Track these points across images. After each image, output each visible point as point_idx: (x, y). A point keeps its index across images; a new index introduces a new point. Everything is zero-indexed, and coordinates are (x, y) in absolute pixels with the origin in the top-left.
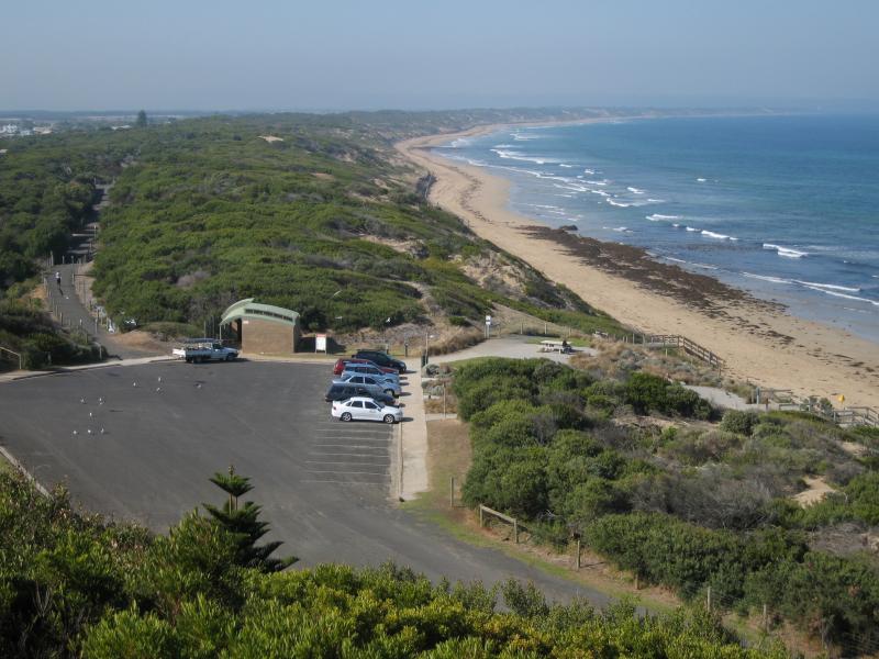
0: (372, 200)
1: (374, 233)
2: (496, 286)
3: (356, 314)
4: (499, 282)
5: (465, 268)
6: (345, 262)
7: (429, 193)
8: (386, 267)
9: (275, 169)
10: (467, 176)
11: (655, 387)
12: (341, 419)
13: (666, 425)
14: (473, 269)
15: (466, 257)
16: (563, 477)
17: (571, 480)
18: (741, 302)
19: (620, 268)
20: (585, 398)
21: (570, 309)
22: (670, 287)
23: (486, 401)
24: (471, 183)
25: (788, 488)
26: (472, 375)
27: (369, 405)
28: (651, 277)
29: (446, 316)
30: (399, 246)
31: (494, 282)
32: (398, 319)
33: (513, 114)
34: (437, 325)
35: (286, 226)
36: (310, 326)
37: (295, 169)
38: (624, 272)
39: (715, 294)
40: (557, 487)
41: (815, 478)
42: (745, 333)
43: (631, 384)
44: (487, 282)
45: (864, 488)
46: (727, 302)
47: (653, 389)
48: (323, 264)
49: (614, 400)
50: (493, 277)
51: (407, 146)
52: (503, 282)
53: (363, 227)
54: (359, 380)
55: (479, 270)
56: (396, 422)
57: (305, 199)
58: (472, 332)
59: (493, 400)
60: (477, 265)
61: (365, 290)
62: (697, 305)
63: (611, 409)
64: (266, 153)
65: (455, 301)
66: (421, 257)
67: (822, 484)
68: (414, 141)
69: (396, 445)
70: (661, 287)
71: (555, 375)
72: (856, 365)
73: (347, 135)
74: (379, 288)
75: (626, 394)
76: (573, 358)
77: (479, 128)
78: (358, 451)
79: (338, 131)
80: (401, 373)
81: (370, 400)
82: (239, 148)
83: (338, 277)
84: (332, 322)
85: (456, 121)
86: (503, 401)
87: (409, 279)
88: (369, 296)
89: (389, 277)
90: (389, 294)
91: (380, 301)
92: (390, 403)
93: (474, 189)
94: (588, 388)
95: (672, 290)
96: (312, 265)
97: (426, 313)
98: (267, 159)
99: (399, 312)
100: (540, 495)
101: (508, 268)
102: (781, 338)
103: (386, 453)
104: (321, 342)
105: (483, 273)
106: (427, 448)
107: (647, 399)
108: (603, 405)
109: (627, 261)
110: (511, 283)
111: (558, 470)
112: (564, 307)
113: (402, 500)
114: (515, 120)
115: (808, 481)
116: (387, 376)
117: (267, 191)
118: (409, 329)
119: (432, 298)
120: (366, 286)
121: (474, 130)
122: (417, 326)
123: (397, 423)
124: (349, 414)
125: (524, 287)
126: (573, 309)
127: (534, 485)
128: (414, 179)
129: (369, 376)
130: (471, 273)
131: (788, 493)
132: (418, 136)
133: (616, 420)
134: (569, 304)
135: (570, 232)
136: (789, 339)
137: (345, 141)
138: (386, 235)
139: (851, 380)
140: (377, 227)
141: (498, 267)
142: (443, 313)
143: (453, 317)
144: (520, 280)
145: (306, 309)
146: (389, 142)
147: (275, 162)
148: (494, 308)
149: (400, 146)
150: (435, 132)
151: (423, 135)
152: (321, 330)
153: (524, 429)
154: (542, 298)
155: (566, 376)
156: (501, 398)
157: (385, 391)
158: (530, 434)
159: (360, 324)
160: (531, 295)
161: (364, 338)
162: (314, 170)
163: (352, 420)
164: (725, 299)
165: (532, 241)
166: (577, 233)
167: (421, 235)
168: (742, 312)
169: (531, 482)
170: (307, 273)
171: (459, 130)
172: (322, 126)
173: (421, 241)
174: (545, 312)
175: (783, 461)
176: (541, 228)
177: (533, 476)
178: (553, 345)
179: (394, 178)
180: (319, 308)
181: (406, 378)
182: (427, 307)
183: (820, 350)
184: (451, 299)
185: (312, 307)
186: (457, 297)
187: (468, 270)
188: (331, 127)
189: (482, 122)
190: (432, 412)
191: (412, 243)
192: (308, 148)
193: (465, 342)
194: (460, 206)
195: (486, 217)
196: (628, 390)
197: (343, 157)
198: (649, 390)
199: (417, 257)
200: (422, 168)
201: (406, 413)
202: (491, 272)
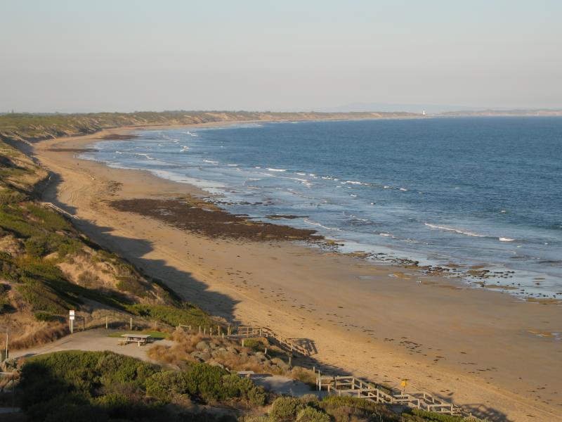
2: (90, 281)
4: (93, 278)
5: (61, 265)
11: (213, 377)
14: (69, 266)
15: (63, 255)
21: (162, 302)
23: (47, 394)
29: (33, 311)
31: (88, 277)
34: (23, 320)
43: (190, 375)
44: (81, 278)
49: (172, 390)
50: (87, 273)
55: (74, 266)
58: (57, 326)
60: (72, 262)
63: (168, 399)
65: (41, 297)
66: (19, 255)
71: (117, 368)
75: (184, 384)
76: (151, 350)
94: (149, 379)
101: (102, 265)
105: (77, 270)
110: (106, 278)
119: (19, 294)
125: (118, 282)
126: (165, 303)
130: (67, 269)
134: (161, 297)
141: (93, 263)
142: (30, 308)
143: (38, 312)
144: (114, 276)
150: (61, 135)
171: (85, 133)
173: (19, 240)
174: (135, 306)
178: (132, 338)
179: (12, 180)
182: (15, 304)
184: (37, 295)
186: (44, 294)
187: (65, 267)
191: (10, 241)
193: (47, 336)
196: (187, 380)
198: (207, 380)
199: (15, 255)
202: (85, 268)
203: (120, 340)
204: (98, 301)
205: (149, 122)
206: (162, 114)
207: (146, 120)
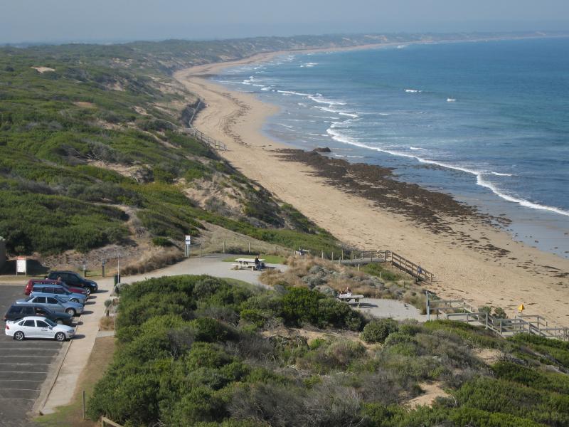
0: (119, 127)
1: (101, 158)
2: (217, 207)
3: (62, 237)
4: (219, 204)
5: (188, 191)
6: (58, 188)
7: (194, 119)
8: (98, 191)
9: (35, 99)
10: (236, 102)
11: (309, 300)
12: (15, 338)
13: (313, 336)
14: (196, 191)
15: (189, 180)
16: (173, 388)
17: (182, 391)
18: (469, 218)
19: (362, 187)
20: (238, 312)
21: (289, 227)
22: (404, 205)
23: (141, 317)
24: (239, 108)
25: (404, 393)
26: (134, 292)
27: (40, 324)
28: (388, 196)
29: (151, 236)
30: (125, 171)
31: (215, 203)
32: (101, 241)
33: (295, 42)
34: (141, 246)
35: (12, 154)
36: (17, 249)
37: (59, 98)
38: (363, 191)
39: (445, 210)
40: (168, 398)
41: (432, 384)
42: (463, 247)
43: (286, 298)
44: (208, 203)
45: (472, 393)
46: (455, 218)
47: (306, 302)
48: (36, 190)
49: (266, 314)
50: (214, 199)
51: (187, 75)
52: (224, 204)
53: (92, 153)
54: (41, 300)
55: (201, 192)
56: (66, 340)
57: (43, 127)
58: (173, 252)
59: (148, 316)
60: (199, 188)
61: (73, 214)
62: (425, 221)
63: (261, 322)
64: (34, 83)
65: (162, 222)
66: (146, 181)
67: (437, 389)
68: (196, 70)
69: (58, 362)
70: (395, 205)
71: (213, 292)
72: (561, 276)
73: (126, 65)
74: (86, 212)
75: (280, 308)
76: (263, 274)
77: (261, 55)
78: (19, 368)
79: (118, 61)
80: (92, 292)
81: (42, 319)
82: (9, 79)
83: (48, 202)
84: (38, 245)
85: (237, 49)
86: (156, 316)
87: (120, 202)
88: (77, 219)
89: (99, 201)
90: (96, 217)
91: (87, 224)
92: (67, 321)
93: (240, 114)
94: (244, 303)
95: (406, 208)
96: (24, 190)
97: (131, 234)
98: (33, 89)
99: (104, 234)
100: (151, 405)
101: (229, 190)
102: (497, 251)
103: (46, 369)
104: (22, 265)
105: (204, 195)
106: (86, 363)
107: (299, 312)
108: (254, 318)
109: (370, 181)
110: (232, 204)
111: (170, 382)
112: (283, 226)
113: (41, 414)
114: (296, 47)
115: (424, 386)
116: (73, 296)
117: (10, 120)
118: (113, 250)
119: (138, 220)
120: (75, 210)
121: (255, 58)
122: (120, 247)
123: (68, 340)
124: (21, 332)
125: (244, 207)
126: (292, 228)
127: (145, 395)
128: (180, 106)
129: (52, 295)
130: (194, 195)
131: (404, 398)
132: (199, 64)
133: (265, 333)
134: (287, 223)
135: (323, 154)
136: (504, 252)
137: (117, 71)
138: (113, 161)
139: (552, 290)
140: (104, 153)
141: (220, 189)
142: (148, 234)
143: (156, 238)
144: (241, 201)
145: (12, 233)
146: (169, 71)
147: (40, 92)
148: (204, 228)
149: (180, 75)
150: (216, 60)
151: (204, 63)
152: (26, 253)
153: (158, 343)
154: (261, 217)
155: (223, 292)
156: (156, 313)
157: (67, 310)
158: (163, 347)
159: (64, 246)
160: (250, 215)
161: (68, 259)
162: (76, 99)
163: (25, 339)
164: (454, 215)
165: (283, 163)
166: (330, 156)
167: (151, 160)
168: (466, 228)
169: (141, 393)
170: (17, 198)
171: (240, 57)
172: (102, 56)
173: (147, 165)
174: (261, 231)
175: (400, 368)
176: (295, 151)
177: (144, 388)
178: (247, 263)
179: (159, 106)
180: (26, 232)
181: (95, 297)
182: (133, 229)
183: (530, 262)
184: (156, 220)
185: (18, 231)
186: (163, 218)
187: (191, 192)
188: (111, 57)
189: (264, 49)
190: (106, 329)
191: (138, 168)
192: (78, 78)
193: (163, 261)
194: (222, 132)
195: (245, 142)
196: (282, 304)
197: (113, 86)
198: (303, 303)
199: (142, 181)
200: (192, 95)
201: (79, 330)
202: (212, 193)
203: (234, 264)
204: (222, 226)
205: (307, 45)
206: (320, 37)
207: (303, 44)
